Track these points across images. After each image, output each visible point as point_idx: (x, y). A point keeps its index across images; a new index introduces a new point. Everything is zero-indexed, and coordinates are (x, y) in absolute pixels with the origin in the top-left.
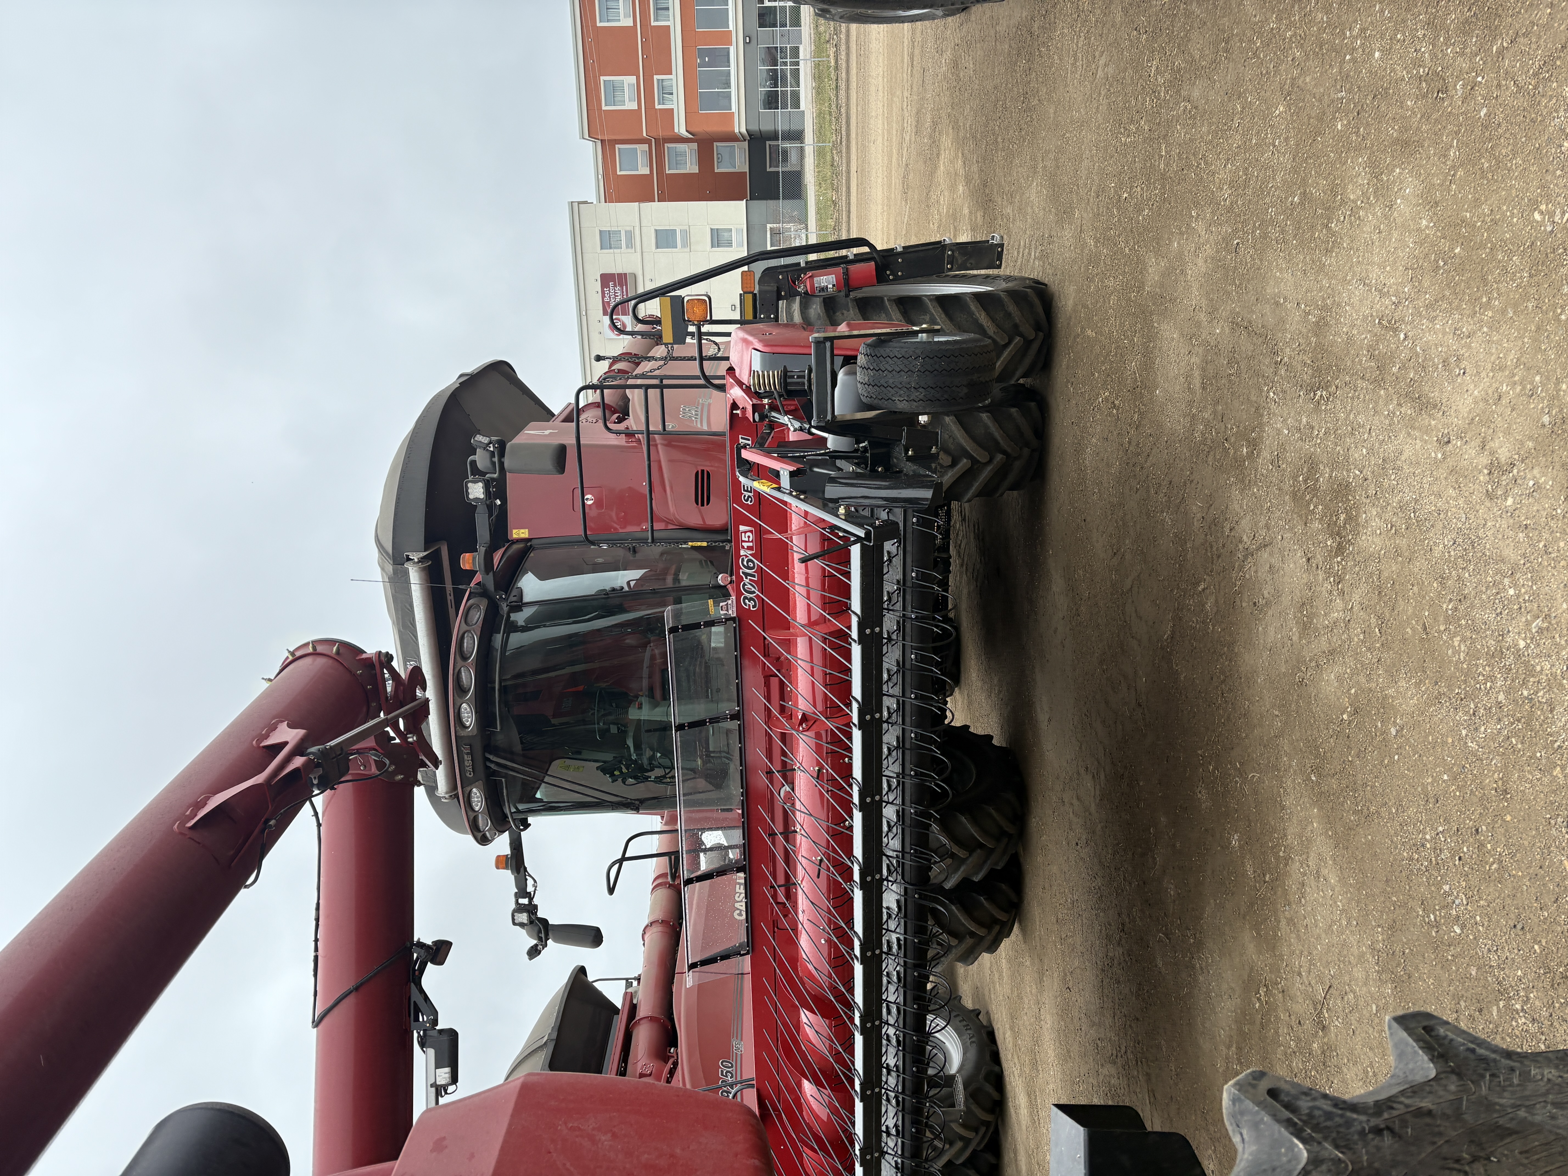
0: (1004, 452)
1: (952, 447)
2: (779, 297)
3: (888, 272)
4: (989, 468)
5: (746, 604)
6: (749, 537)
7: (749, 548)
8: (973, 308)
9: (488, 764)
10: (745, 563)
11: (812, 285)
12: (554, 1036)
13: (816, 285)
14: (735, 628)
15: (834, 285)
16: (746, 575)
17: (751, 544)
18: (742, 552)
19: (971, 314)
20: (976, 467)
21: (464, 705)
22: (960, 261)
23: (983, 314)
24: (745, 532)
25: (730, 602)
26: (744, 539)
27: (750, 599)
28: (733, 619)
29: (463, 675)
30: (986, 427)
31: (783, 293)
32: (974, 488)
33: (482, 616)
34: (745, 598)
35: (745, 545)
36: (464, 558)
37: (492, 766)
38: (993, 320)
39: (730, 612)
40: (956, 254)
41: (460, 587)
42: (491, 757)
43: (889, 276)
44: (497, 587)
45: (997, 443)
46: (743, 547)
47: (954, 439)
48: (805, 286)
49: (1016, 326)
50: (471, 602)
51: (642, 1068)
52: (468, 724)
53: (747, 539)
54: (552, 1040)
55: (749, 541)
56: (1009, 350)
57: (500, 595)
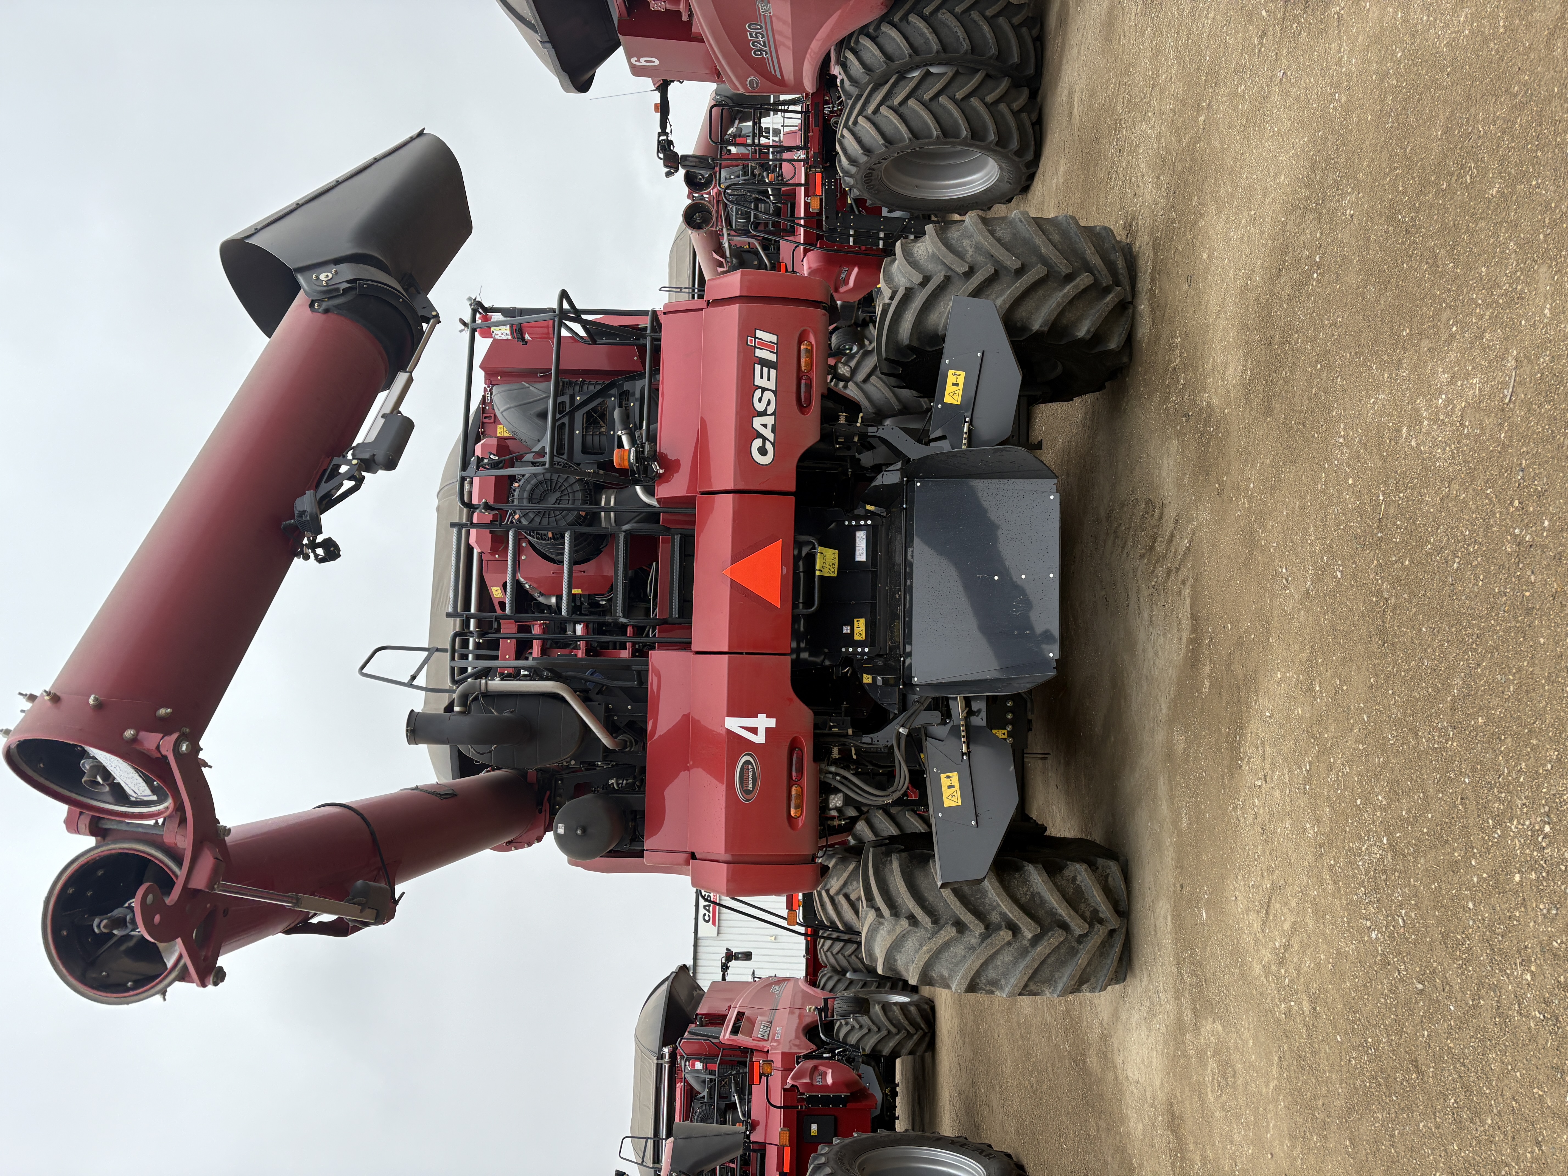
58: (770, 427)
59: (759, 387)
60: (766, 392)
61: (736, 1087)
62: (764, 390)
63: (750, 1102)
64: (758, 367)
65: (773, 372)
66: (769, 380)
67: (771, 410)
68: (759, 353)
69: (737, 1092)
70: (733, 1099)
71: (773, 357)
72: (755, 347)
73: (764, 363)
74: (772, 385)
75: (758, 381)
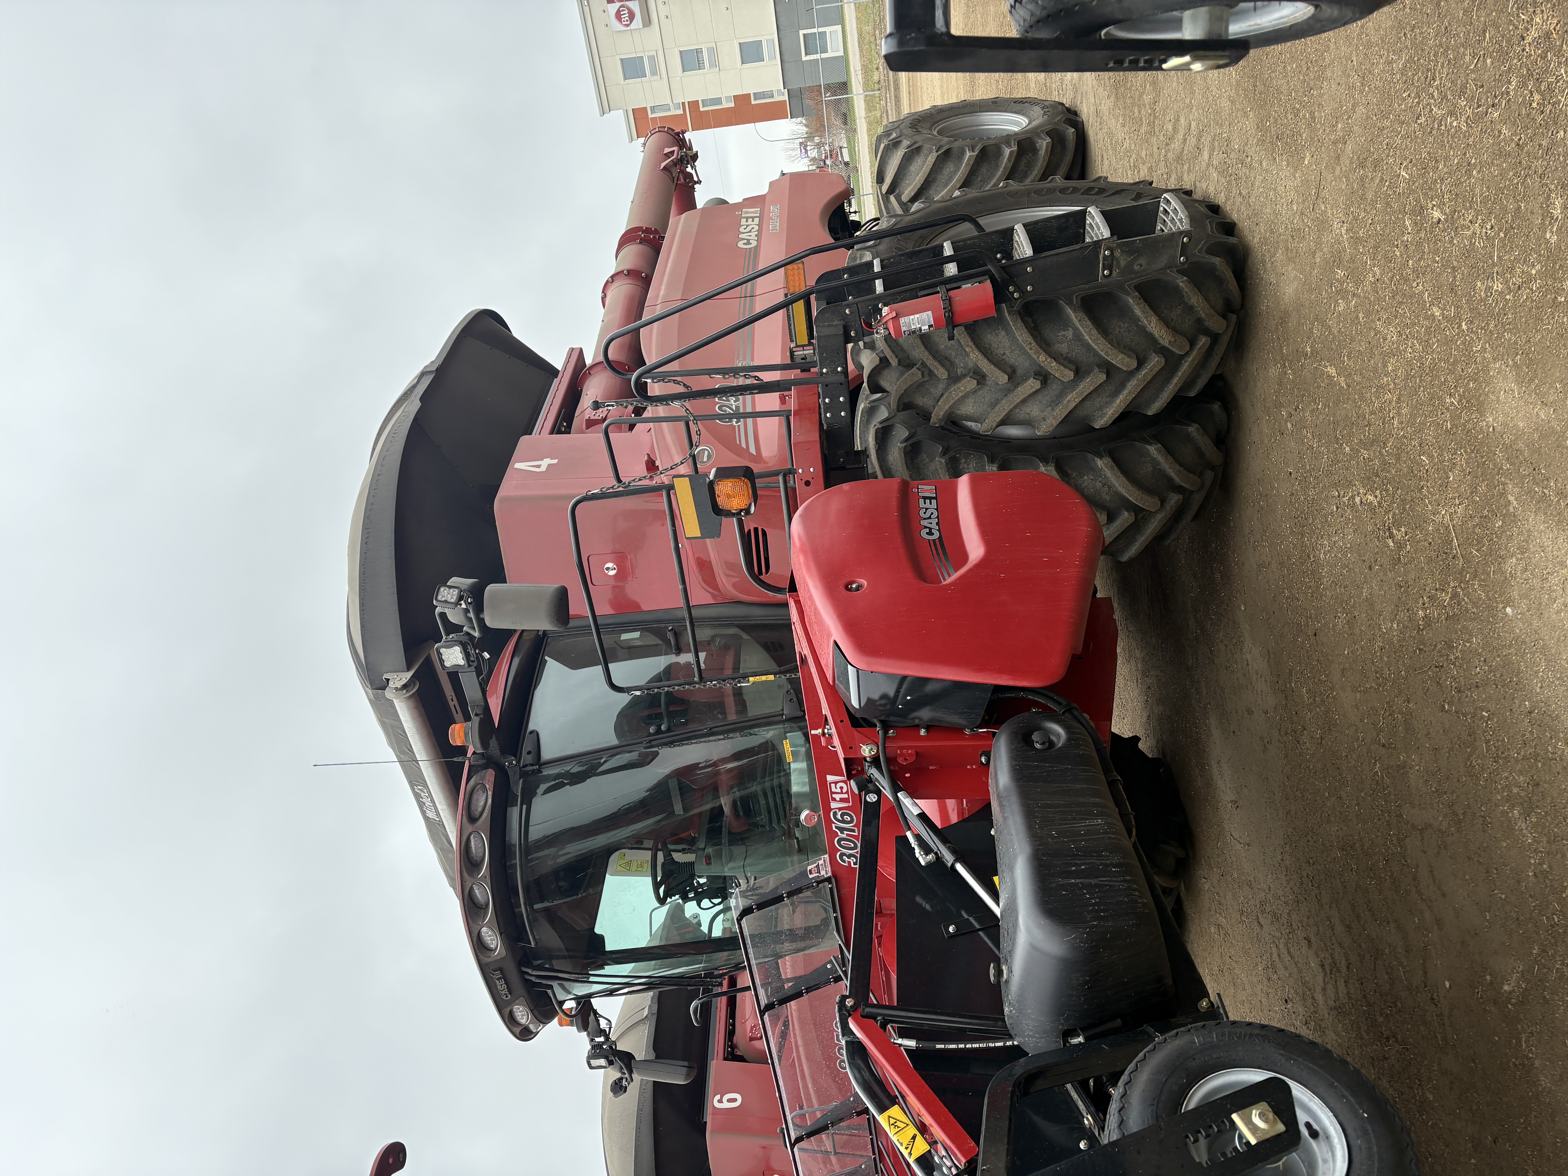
0: (1179, 489)
1: (1108, 498)
2: (847, 339)
3: (1011, 288)
4: (1159, 516)
5: (844, 861)
6: (841, 788)
7: (842, 800)
8: (1138, 312)
9: (528, 977)
10: (839, 817)
11: (898, 328)
12: (655, 1009)
13: (903, 329)
14: (831, 889)
15: (930, 326)
16: (842, 830)
17: (846, 796)
18: (834, 805)
19: (1135, 320)
20: (1140, 517)
21: (484, 929)
22: (1123, 263)
23: (1154, 319)
24: (836, 783)
25: (821, 862)
26: (834, 790)
27: (849, 856)
28: (828, 880)
29: (477, 891)
30: (1154, 461)
31: (852, 334)
32: (1137, 544)
33: (490, 797)
34: (844, 854)
35: (837, 797)
36: (453, 730)
37: (533, 979)
38: (1166, 322)
39: (823, 873)
40: (1117, 253)
41: (455, 759)
42: (530, 971)
43: (1012, 294)
44: (504, 752)
45: (1170, 480)
46: (834, 799)
47: (1109, 487)
48: (886, 328)
49: (1199, 321)
50: (472, 782)
51: (751, 1032)
52: (493, 946)
53: (839, 790)
54: (652, 1014)
55: (842, 793)
56: (1190, 359)
57: (509, 762)
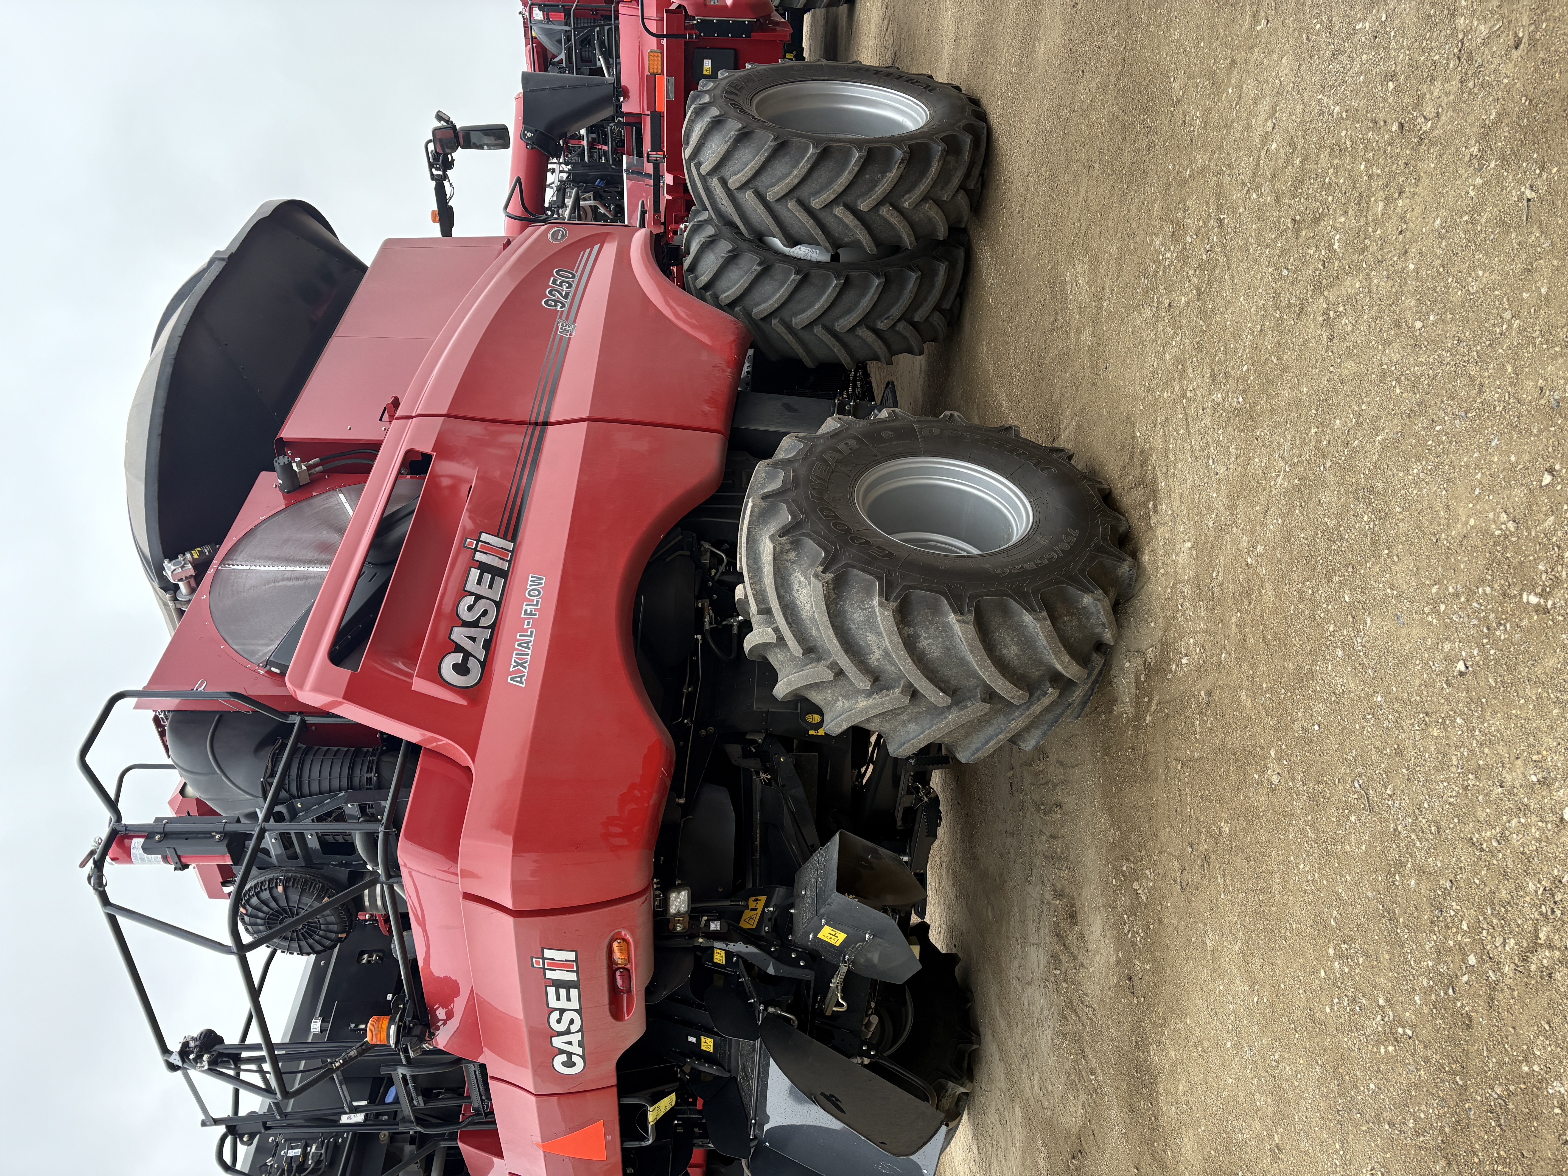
58: (576, 1043)
59: (555, 1009)
60: (566, 1014)
61: (601, 50)
62: (562, 1011)
63: (618, 64)
64: (551, 991)
65: (574, 992)
66: (569, 999)
67: (575, 1028)
68: (550, 975)
69: (602, 54)
70: (598, 64)
71: (573, 977)
72: (544, 969)
73: (558, 984)
74: (575, 1004)
75: (553, 1003)
